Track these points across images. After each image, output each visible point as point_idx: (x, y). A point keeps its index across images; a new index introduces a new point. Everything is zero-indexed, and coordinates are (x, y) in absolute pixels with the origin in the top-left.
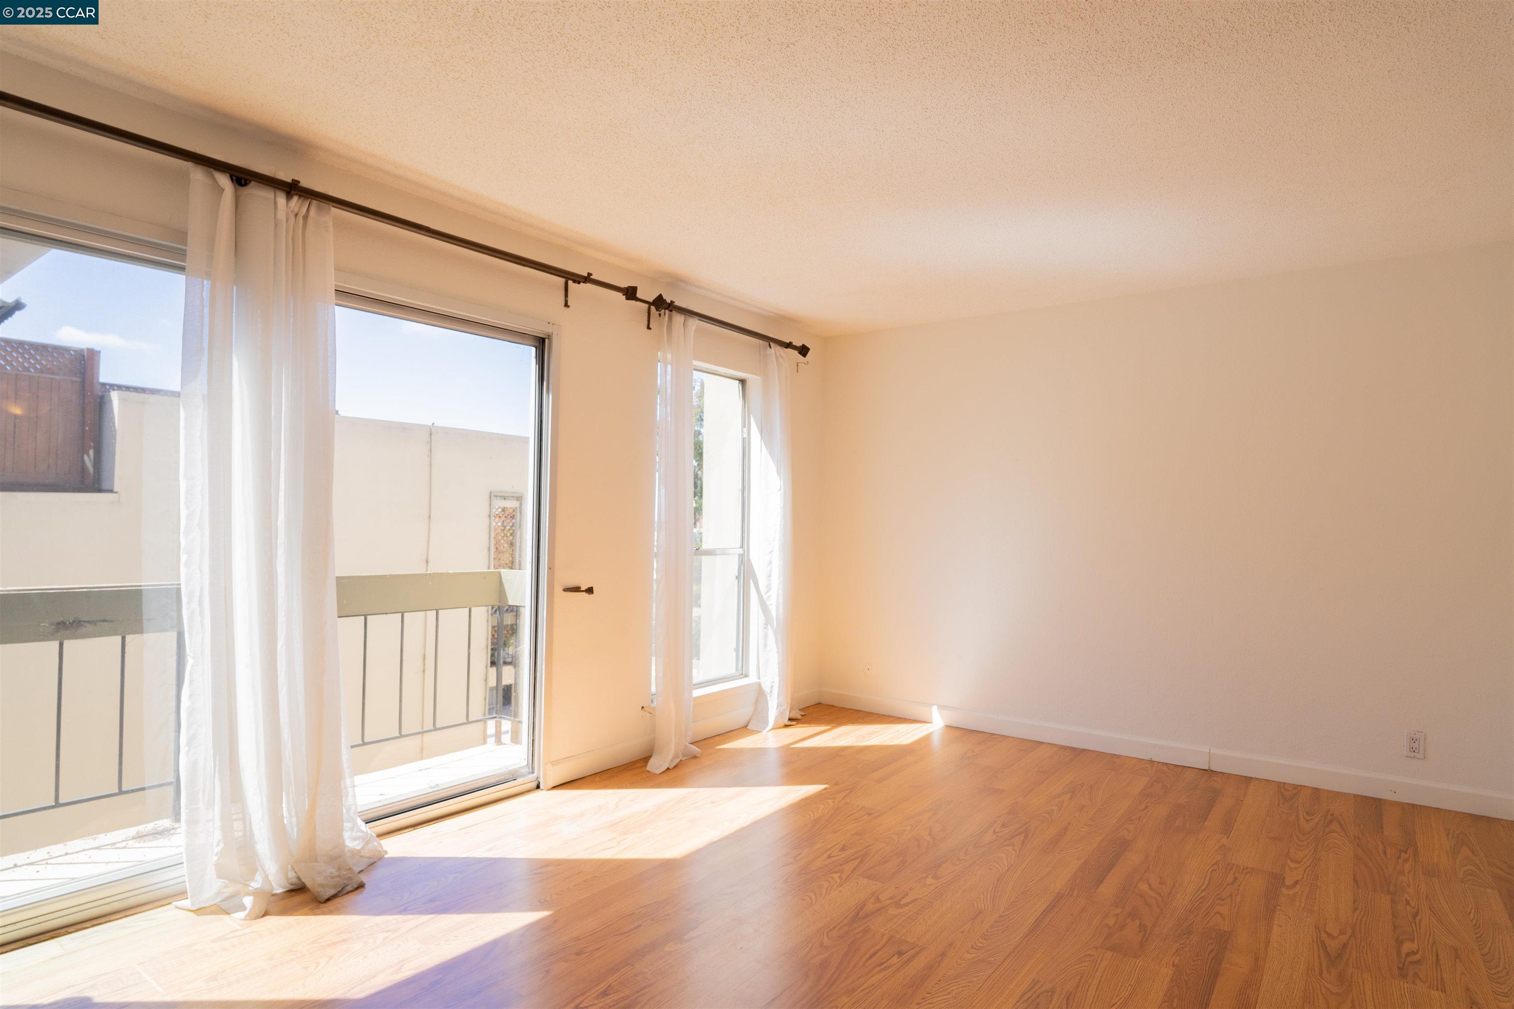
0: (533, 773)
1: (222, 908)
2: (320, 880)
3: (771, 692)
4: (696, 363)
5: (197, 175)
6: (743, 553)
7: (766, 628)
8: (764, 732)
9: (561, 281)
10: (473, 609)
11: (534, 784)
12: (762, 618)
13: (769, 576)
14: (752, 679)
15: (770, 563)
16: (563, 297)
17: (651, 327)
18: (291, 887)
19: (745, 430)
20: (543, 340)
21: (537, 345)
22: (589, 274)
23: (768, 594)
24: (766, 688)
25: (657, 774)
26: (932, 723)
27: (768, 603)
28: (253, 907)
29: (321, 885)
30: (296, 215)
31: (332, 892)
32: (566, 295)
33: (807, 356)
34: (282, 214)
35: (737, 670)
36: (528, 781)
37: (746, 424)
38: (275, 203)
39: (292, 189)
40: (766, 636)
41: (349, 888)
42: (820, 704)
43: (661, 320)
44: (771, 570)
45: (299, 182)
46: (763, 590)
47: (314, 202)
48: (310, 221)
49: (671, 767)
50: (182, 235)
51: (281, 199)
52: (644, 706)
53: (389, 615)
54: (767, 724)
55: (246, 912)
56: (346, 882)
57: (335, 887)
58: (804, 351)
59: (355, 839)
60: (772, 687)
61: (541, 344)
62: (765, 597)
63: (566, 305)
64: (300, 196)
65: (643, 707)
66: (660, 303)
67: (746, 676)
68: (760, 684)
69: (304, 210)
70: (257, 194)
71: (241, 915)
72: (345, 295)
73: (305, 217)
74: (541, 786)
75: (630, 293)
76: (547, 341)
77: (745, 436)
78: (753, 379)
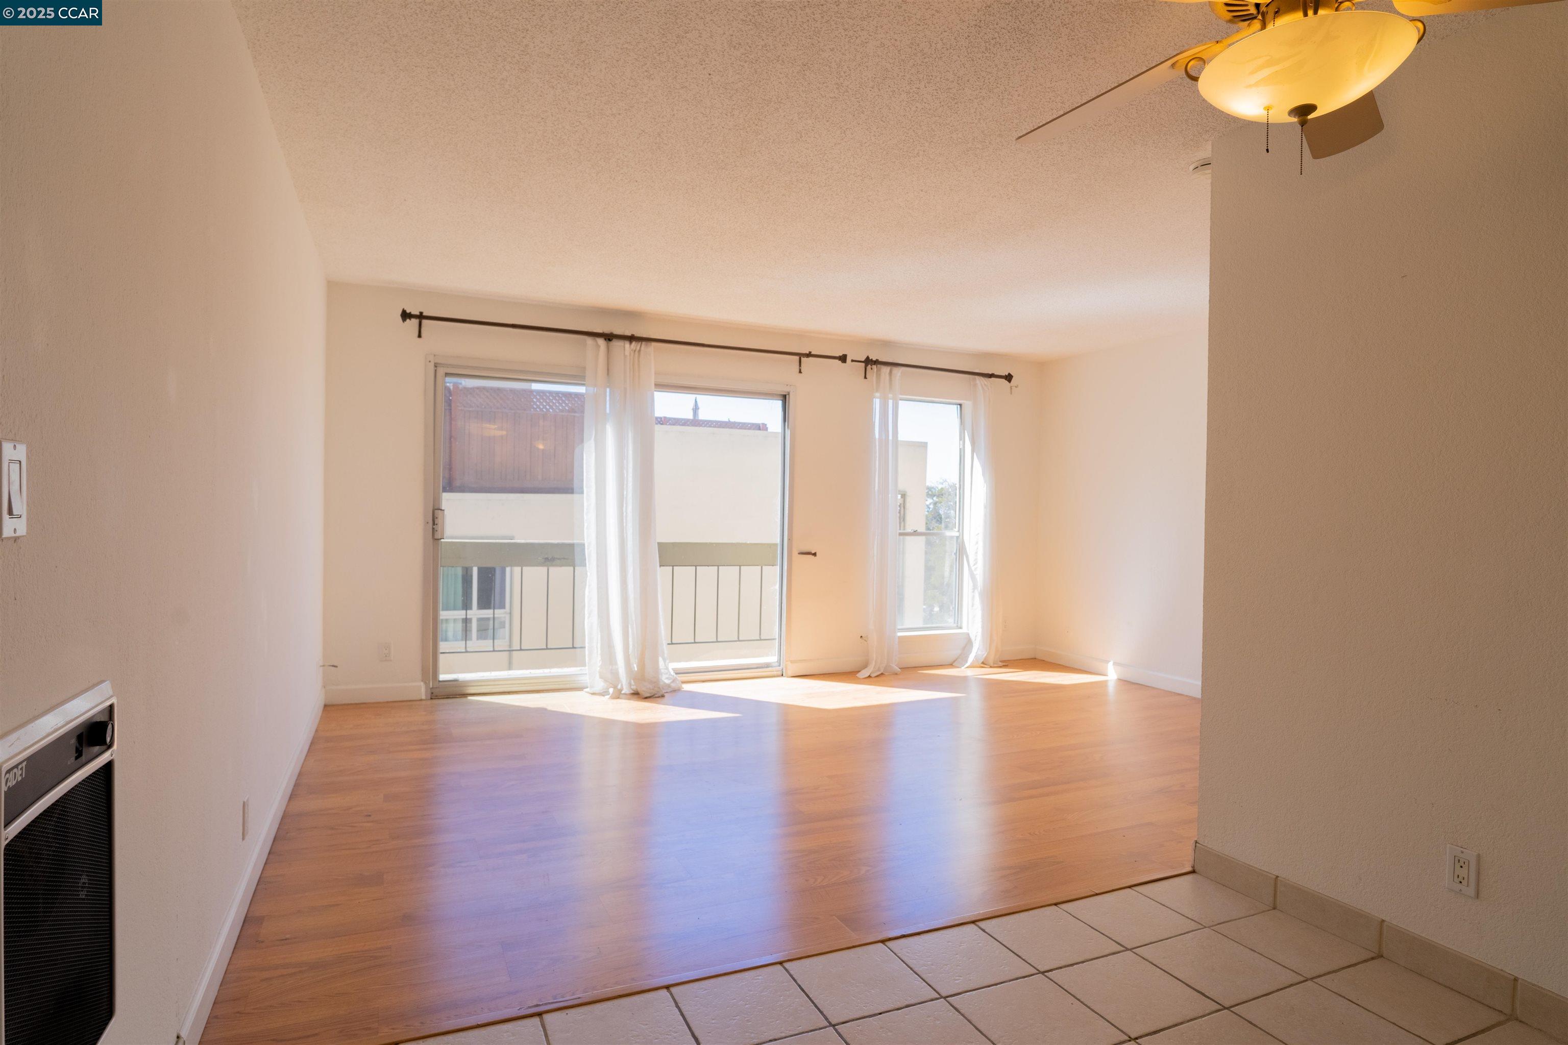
0: (780, 666)
1: (603, 694)
2: (644, 689)
3: (975, 640)
4: (901, 396)
5: (589, 341)
6: (958, 535)
7: (973, 592)
8: (963, 668)
9: (797, 358)
10: (763, 567)
11: (780, 673)
12: (971, 584)
13: (976, 553)
14: (964, 630)
15: (977, 543)
16: (798, 367)
17: (867, 377)
18: (632, 692)
19: (961, 442)
20: (786, 395)
21: (782, 399)
22: (810, 352)
23: (975, 566)
24: (973, 638)
25: (860, 679)
26: (1107, 676)
27: (975, 573)
28: (613, 694)
29: (644, 691)
30: (635, 351)
31: (648, 695)
32: (800, 366)
33: (1011, 382)
34: (627, 353)
35: (955, 623)
36: (775, 670)
37: (962, 438)
38: (624, 347)
39: (632, 338)
40: (973, 597)
41: (657, 696)
42: (1035, 659)
43: (873, 370)
44: (977, 549)
45: (634, 335)
46: (972, 563)
47: (644, 343)
48: (642, 352)
49: (873, 675)
50: (584, 369)
51: (627, 344)
52: (863, 636)
53: (710, 567)
54: (966, 662)
55: (609, 696)
56: (656, 693)
57: (650, 693)
58: (1009, 378)
59: (667, 678)
60: (976, 636)
61: (784, 398)
62: (973, 568)
63: (800, 372)
64: (636, 341)
65: (861, 637)
66: (868, 362)
67: (961, 628)
68: (968, 634)
69: (638, 348)
70: (616, 344)
71: (608, 697)
72: (660, 386)
73: (640, 351)
74: (784, 674)
75: (843, 359)
76: (787, 396)
77: (961, 447)
78: (968, 405)
